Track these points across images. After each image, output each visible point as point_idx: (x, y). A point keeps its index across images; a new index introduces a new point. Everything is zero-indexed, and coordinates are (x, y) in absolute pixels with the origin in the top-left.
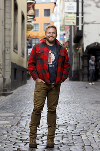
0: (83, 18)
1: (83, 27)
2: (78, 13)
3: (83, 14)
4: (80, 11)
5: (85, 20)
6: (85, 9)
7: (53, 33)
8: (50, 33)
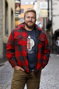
0: (52, 13)
1: (52, 18)
2: (48, 9)
3: (52, 9)
4: (50, 7)
5: (54, 13)
6: (53, 7)
7: (32, 17)
8: (29, 17)
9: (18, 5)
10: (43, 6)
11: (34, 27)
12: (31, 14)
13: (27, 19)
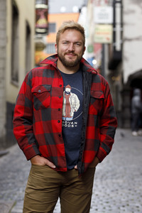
0: (122, 32)
2: (114, 25)
3: (122, 24)
4: (118, 20)
5: (126, 34)
7: (75, 43)
8: (68, 42)
9: (42, 13)
10: (102, 16)
11: (80, 65)
12: (72, 36)
13: (63, 47)
